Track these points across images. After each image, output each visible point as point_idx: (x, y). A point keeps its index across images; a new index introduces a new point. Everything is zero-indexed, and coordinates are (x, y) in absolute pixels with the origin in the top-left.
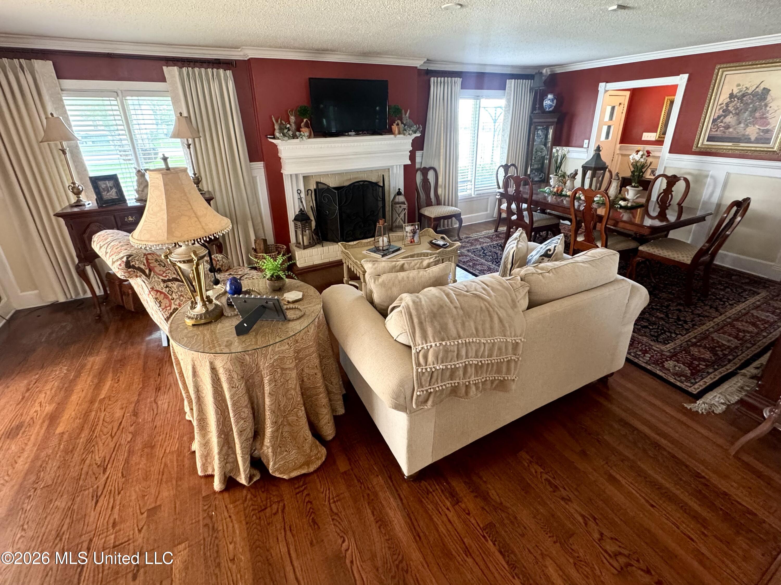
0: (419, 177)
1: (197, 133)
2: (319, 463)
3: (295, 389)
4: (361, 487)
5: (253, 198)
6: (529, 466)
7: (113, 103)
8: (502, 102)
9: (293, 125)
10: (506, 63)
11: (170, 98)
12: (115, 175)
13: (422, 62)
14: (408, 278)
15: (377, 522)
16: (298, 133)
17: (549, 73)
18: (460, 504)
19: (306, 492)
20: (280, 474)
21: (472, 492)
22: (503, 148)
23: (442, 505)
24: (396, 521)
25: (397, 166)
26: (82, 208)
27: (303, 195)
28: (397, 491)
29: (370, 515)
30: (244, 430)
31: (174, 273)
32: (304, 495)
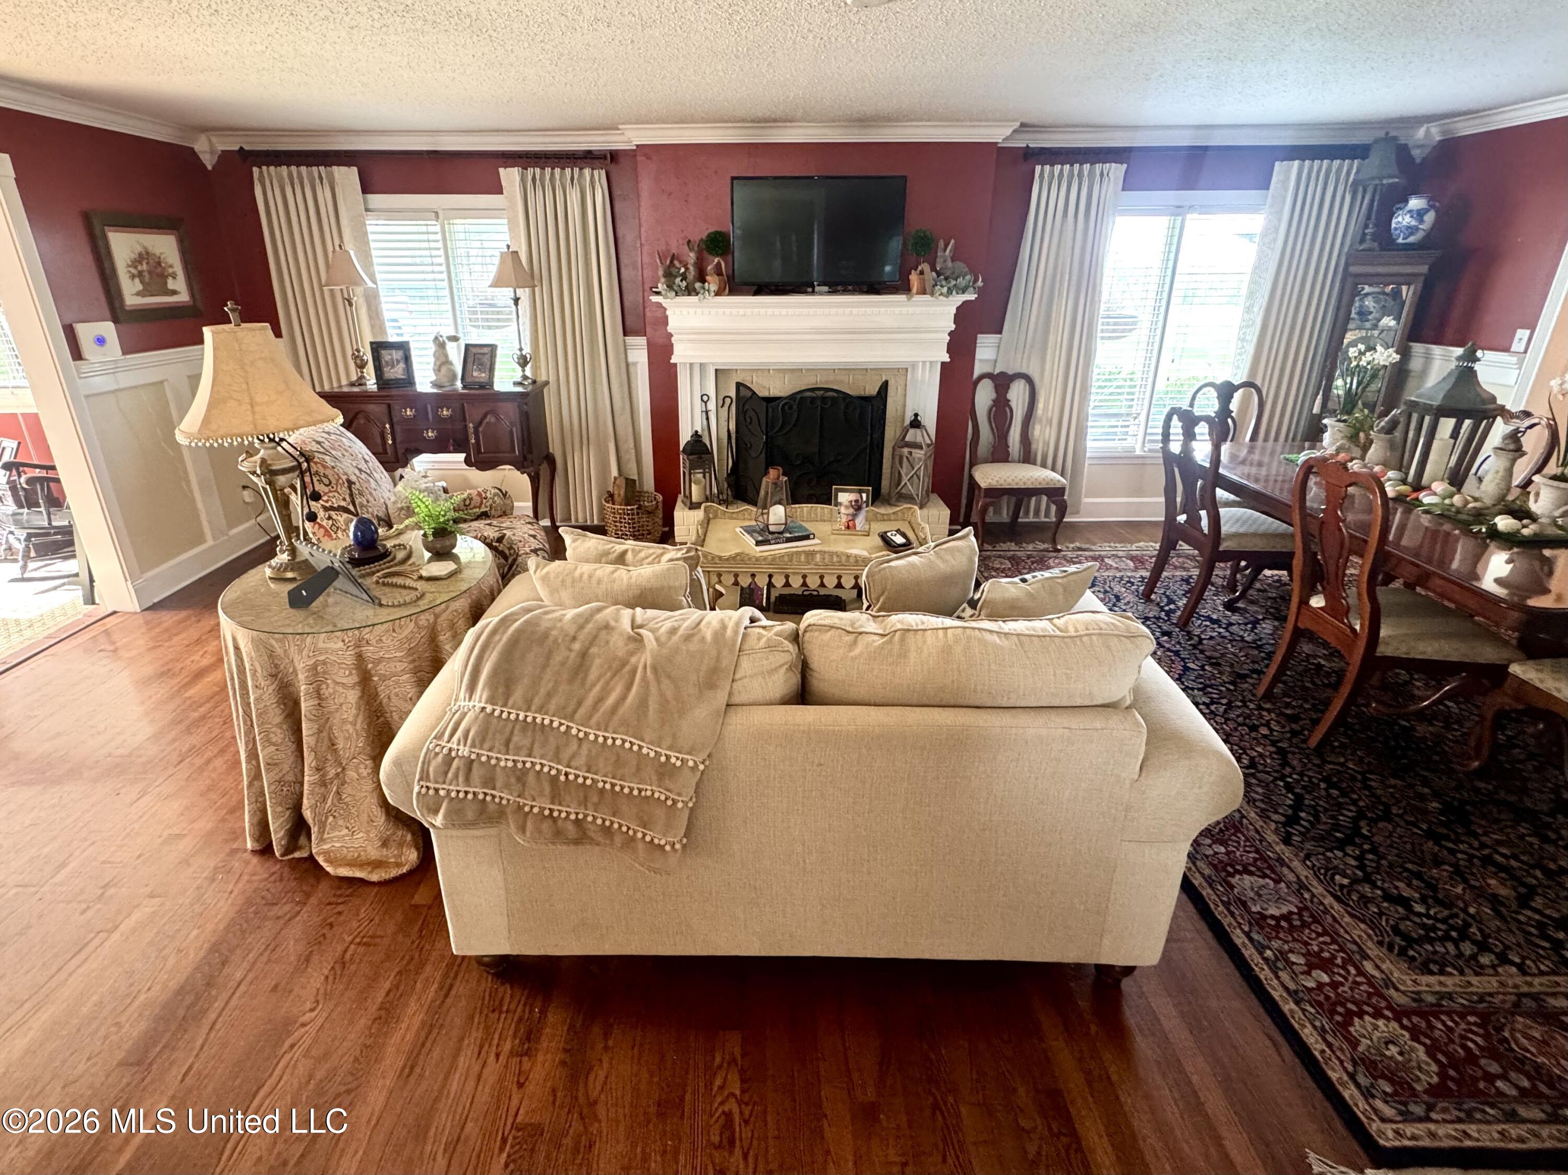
0: (984, 396)
1: (529, 279)
2: (394, 873)
3: (354, 724)
4: (413, 942)
5: (623, 401)
6: (720, 1067)
7: (431, 229)
8: (1256, 222)
9: (691, 268)
10: (1281, 119)
11: (505, 221)
12: (407, 343)
13: (1009, 132)
14: (590, 577)
15: (379, 1009)
16: (698, 285)
17: (1438, 138)
18: (525, 1059)
19: (340, 908)
20: (326, 861)
21: (566, 1051)
22: (1243, 340)
23: (495, 1042)
24: (404, 1026)
25: (924, 362)
26: (363, 388)
27: (712, 406)
28: (455, 978)
29: (382, 993)
30: (276, 764)
31: (344, 499)
32: (336, 911)
